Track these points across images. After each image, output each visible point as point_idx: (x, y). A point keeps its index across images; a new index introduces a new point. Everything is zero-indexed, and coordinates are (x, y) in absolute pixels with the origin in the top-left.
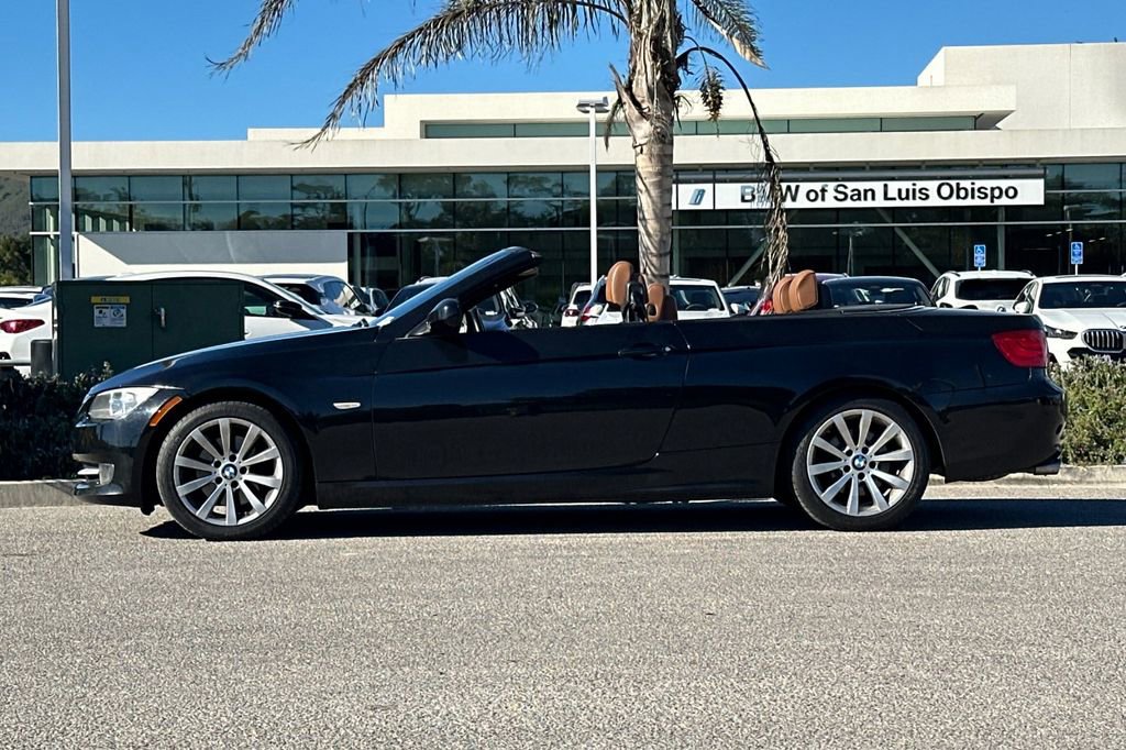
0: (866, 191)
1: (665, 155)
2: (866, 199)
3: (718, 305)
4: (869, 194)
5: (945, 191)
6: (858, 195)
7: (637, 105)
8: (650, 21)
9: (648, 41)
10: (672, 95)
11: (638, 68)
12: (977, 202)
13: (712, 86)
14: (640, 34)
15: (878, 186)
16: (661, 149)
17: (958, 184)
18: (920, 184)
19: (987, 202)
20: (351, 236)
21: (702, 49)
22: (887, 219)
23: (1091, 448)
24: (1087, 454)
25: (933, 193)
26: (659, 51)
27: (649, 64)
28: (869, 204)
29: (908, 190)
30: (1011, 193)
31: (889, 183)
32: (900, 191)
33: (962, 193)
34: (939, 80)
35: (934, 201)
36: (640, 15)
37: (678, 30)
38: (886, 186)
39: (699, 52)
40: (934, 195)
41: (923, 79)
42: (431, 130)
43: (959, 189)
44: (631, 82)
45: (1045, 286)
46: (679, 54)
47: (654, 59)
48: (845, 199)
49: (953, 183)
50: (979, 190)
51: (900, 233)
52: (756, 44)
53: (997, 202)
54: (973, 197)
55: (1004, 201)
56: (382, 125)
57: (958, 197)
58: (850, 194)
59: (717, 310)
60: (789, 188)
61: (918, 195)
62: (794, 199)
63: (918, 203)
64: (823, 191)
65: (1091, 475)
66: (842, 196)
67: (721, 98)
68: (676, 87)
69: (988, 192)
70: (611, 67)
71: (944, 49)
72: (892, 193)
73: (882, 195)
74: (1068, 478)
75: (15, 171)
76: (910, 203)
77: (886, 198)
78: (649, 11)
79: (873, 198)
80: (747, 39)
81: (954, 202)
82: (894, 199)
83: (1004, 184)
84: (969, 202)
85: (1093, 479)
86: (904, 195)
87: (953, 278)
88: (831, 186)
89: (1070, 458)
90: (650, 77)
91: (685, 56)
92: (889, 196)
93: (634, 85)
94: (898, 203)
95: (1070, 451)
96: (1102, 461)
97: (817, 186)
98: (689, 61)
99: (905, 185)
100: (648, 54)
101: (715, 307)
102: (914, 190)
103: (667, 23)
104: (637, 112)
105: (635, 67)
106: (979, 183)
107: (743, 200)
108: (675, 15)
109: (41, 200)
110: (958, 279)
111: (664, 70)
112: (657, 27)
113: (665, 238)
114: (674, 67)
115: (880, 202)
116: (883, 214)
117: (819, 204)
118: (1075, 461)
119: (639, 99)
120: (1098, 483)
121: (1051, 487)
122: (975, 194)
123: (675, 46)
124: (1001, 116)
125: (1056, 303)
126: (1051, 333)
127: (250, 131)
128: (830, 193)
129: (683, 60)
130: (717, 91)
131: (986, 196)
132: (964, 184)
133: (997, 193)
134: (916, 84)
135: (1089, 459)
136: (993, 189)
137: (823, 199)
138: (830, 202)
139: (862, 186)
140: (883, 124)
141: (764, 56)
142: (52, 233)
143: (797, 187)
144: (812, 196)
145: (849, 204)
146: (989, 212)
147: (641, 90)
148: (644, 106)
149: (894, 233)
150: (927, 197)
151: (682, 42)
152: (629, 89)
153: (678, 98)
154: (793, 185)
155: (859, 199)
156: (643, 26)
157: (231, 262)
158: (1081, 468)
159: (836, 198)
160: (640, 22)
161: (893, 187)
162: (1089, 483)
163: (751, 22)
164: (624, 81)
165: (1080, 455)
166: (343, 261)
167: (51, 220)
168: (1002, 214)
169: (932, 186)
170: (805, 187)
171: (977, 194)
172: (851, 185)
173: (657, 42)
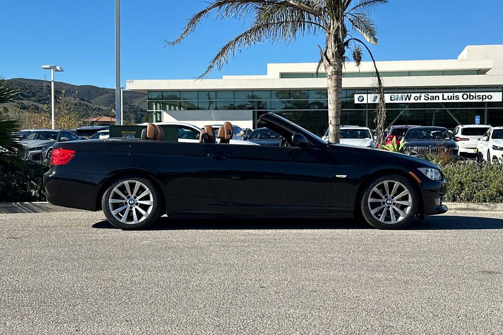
0: (436, 97)
1: (339, 79)
2: (436, 99)
3: (369, 136)
4: (437, 98)
5: (465, 97)
6: (433, 98)
7: (328, 60)
8: (334, 28)
9: (333, 36)
10: (342, 56)
11: (329, 46)
12: (477, 101)
13: (357, 53)
14: (329, 33)
15: (440, 95)
16: (337, 77)
17: (470, 94)
18: (456, 94)
19: (481, 101)
20: (254, 112)
21: (354, 39)
22: (443, 106)
23: (497, 196)
24: (495, 199)
25: (460, 97)
26: (337, 39)
27: (333, 44)
28: (437, 101)
29: (451, 96)
30: (490, 97)
31: (445, 94)
32: (448, 96)
33: (471, 97)
34: (465, 57)
35: (461, 100)
36: (330, 26)
37: (345, 32)
38: (443, 95)
39: (352, 40)
40: (461, 98)
41: (460, 57)
42: (283, 75)
43: (470, 96)
44: (326, 51)
45: (494, 130)
46: (345, 40)
47: (335, 42)
48: (428, 99)
49: (468, 94)
50: (478, 96)
51: (448, 112)
52: (376, 36)
53: (484, 101)
54: (475, 99)
55: (487, 100)
56: (266, 74)
57: (470, 99)
58: (430, 98)
59: (368, 138)
60: (408, 96)
61: (455, 98)
62: (409, 100)
63: (455, 101)
64: (420, 96)
65: (496, 208)
66: (427, 98)
67: (361, 57)
68: (344, 54)
69: (481, 97)
70: (319, 46)
71: (467, 46)
72: (446, 97)
73: (441, 98)
74: (486, 209)
75: (142, 90)
76: (452, 101)
77: (443, 99)
78: (333, 24)
79: (438, 99)
80: (372, 34)
81: (468, 100)
82: (446, 99)
83: (487, 94)
84: (474, 101)
85: (496, 209)
86: (450, 98)
87: (461, 127)
88: (423, 95)
89: (487, 200)
90: (333, 50)
91: (347, 42)
92: (444, 98)
93: (327, 53)
94: (448, 101)
95: (488, 197)
96: (501, 202)
97: (418, 95)
98: (349, 44)
99: (450, 94)
100: (332, 40)
101: (368, 137)
102: (454, 96)
103: (340, 29)
104: (328, 63)
105: (328, 46)
106: (478, 94)
107: (391, 100)
108: (343, 25)
109: (151, 99)
110: (463, 128)
111: (338, 46)
112: (336, 30)
113: (338, 111)
114: (342, 46)
115: (441, 101)
116: (442, 104)
117: (418, 101)
118: (490, 201)
119: (329, 58)
120: (499, 211)
121: (479, 212)
122: (476, 98)
123: (344, 37)
124: (487, 70)
125: (498, 136)
126: (495, 148)
127: (224, 77)
128: (423, 98)
129: (347, 43)
130: (359, 54)
131: (480, 98)
132: (472, 94)
133: (484, 97)
134: (457, 58)
135: (495, 201)
136: (483, 96)
137: (420, 100)
138: (423, 101)
139: (434, 95)
140: (444, 73)
141: (379, 41)
142: (154, 111)
143: (411, 95)
144: (416, 98)
145: (429, 101)
146: (482, 104)
147: (330, 55)
148: (331, 60)
149: (446, 112)
150: (458, 99)
151: (346, 36)
152: (325, 54)
153: (344, 58)
154: (409, 94)
155: (433, 99)
156: (331, 30)
157: (213, 120)
158: (492, 205)
159: (425, 99)
160: (330, 29)
161: (446, 95)
162: (495, 211)
163: (374, 28)
164: (324, 51)
165: (492, 199)
166: (251, 120)
167: (154, 106)
168: (486, 105)
169: (460, 95)
170: (413, 95)
171: (477, 98)
172: (430, 95)
173: (336, 36)
